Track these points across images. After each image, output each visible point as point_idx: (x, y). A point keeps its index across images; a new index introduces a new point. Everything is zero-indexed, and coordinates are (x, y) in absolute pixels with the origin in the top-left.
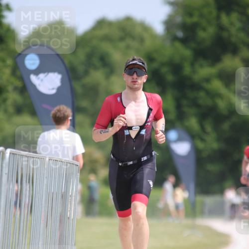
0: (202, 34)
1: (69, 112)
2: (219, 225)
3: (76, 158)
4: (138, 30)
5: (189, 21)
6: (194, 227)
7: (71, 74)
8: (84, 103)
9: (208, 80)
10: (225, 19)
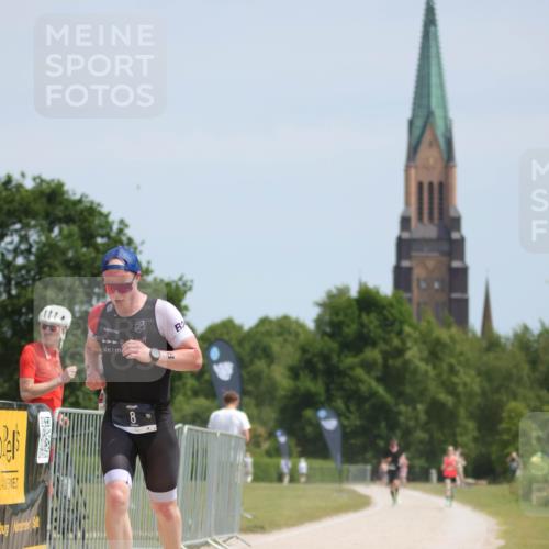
1: (238, 396)
2: (362, 489)
3: (243, 433)
4: (294, 326)
5: (335, 319)
6: (341, 491)
7: (240, 364)
8: (250, 388)
9: (352, 368)
10: (365, 318)
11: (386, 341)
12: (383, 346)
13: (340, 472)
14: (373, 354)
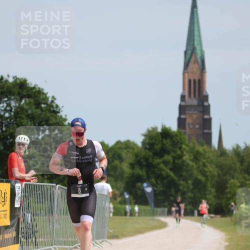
0: (156, 147)
2: (163, 219)
3: (109, 193)
4: (132, 145)
5: (151, 141)
6: (154, 220)
8: (112, 173)
9: (159, 164)
10: (164, 141)
11: (174, 152)
12: (172, 154)
13: (153, 211)
14: (168, 158)
